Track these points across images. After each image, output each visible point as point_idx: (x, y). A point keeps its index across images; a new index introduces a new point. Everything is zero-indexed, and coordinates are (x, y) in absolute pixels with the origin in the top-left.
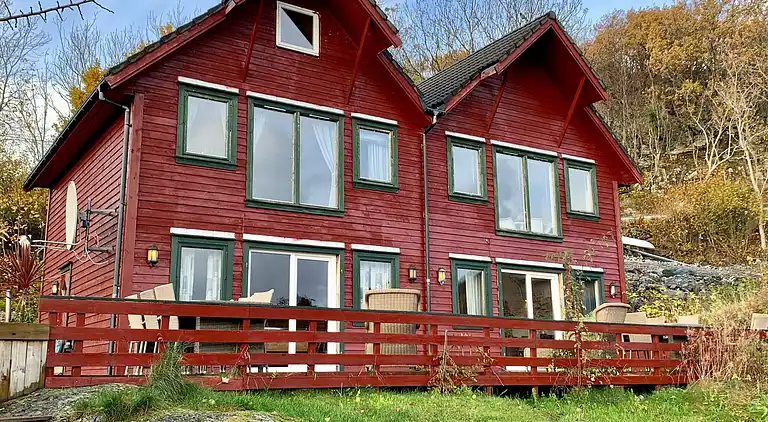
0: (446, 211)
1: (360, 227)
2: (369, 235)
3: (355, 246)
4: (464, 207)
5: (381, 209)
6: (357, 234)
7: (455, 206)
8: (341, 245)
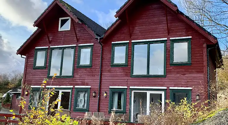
0: (109, 71)
1: (78, 80)
2: (81, 83)
3: (76, 87)
4: (117, 69)
5: (85, 74)
6: (77, 83)
7: (113, 69)
8: (72, 87)
